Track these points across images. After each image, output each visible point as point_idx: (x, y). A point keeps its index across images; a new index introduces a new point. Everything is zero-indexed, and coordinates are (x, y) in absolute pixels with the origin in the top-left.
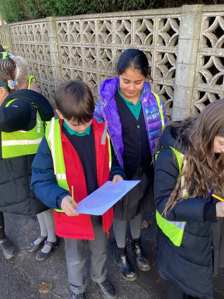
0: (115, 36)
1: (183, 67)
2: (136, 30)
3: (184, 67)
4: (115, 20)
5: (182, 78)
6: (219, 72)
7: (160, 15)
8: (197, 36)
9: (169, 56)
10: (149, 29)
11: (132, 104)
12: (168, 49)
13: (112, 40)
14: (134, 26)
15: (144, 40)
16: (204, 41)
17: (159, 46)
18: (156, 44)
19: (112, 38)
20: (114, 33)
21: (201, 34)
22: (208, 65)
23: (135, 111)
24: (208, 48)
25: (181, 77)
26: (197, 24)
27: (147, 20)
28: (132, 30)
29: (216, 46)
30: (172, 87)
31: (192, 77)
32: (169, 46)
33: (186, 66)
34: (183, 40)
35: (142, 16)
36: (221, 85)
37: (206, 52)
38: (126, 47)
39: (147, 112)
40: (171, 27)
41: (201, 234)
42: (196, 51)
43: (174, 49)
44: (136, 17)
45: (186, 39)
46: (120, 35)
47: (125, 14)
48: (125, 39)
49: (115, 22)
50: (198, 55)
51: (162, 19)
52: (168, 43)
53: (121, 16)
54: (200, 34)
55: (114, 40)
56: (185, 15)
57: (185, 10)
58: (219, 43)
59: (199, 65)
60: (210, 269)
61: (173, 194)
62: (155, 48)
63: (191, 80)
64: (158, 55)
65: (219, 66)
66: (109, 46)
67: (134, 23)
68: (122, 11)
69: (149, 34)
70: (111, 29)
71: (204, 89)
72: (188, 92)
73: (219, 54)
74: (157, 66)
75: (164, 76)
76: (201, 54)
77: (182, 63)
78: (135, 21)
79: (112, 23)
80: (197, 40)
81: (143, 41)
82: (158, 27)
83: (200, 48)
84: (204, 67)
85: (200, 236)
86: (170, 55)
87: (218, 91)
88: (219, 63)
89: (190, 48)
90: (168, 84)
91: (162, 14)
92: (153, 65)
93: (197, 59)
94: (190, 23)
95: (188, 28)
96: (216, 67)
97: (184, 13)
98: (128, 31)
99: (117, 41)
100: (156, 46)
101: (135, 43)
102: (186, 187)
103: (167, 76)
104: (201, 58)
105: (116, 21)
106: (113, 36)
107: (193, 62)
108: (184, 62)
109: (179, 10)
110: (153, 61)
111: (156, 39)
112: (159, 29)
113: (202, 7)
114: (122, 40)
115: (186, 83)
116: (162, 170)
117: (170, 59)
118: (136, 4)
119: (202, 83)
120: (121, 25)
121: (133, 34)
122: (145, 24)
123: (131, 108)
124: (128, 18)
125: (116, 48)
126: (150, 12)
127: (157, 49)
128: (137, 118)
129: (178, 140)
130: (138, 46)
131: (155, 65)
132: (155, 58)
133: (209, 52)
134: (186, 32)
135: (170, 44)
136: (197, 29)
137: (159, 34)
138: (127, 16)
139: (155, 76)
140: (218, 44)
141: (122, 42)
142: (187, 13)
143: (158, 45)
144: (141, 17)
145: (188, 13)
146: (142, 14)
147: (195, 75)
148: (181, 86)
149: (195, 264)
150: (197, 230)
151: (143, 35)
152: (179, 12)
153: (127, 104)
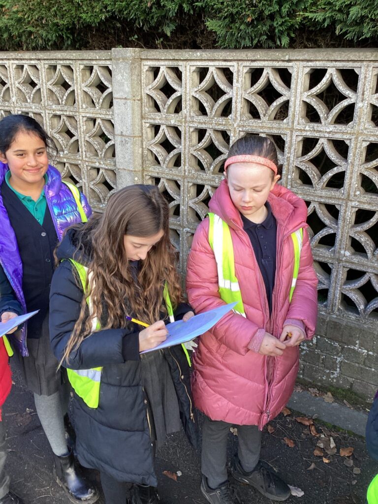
0: (15, 90)
1: (124, 142)
2: (48, 81)
3: (126, 141)
4: (13, 64)
5: (124, 158)
6: (175, 148)
7: (82, 60)
8: (138, 94)
9: (103, 124)
10: (67, 81)
11: (30, 200)
12: (99, 113)
13: (11, 96)
14: (44, 75)
15: (63, 97)
16: (149, 102)
17: (87, 108)
18: (80, 105)
19: (11, 93)
20: (13, 86)
21: (143, 92)
22: (159, 138)
23: (37, 210)
24: (156, 112)
25: (122, 156)
26: (135, 77)
27: (63, 67)
28: (42, 82)
29: (165, 110)
30: (113, 171)
31: (140, 156)
32: (100, 109)
33: (127, 139)
34: (119, 100)
35: (55, 61)
36: (179, 168)
37: (154, 119)
38: (35, 108)
39: (56, 211)
40: (100, 79)
41: (126, 383)
42: (139, 117)
43: (108, 113)
44: (46, 62)
45: (123, 99)
46: (23, 88)
47: (27, 55)
48: (32, 95)
49: (12, 67)
50: (144, 124)
51: (86, 66)
52: (98, 104)
53: (21, 59)
54: (141, 91)
55: (14, 96)
56: (117, 63)
57: (116, 55)
58: (170, 106)
59: (147, 138)
60: (145, 435)
61: (78, 327)
62: (81, 110)
63: (139, 161)
64: (86, 121)
65: (173, 139)
66: (7, 106)
67: (44, 70)
68: (23, 50)
69: (69, 89)
70: (7, 78)
71: (158, 174)
72: (136, 179)
73: (170, 122)
74: (87, 139)
75: (100, 156)
76: (146, 121)
77: (122, 135)
78: (45, 68)
79: (8, 69)
80: (139, 100)
81: (61, 99)
82: (81, 78)
83: (145, 113)
84: (154, 141)
85: (124, 387)
86: (105, 122)
87: (177, 176)
88: (174, 135)
89: (130, 112)
90: (107, 166)
91: (84, 59)
92: (81, 136)
93: (142, 129)
94: (125, 74)
95: (123, 83)
96: (170, 141)
97: (114, 59)
98: (36, 82)
99: (19, 97)
100: (82, 108)
101: (49, 102)
102: (96, 315)
103: (104, 155)
104: (148, 127)
105: (14, 66)
106: (12, 90)
107: (137, 133)
108: (124, 133)
109: (108, 55)
110: (80, 130)
111: (79, 96)
112: (83, 81)
113: (139, 52)
114: (27, 97)
115: (131, 166)
116: (59, 294)
117: (105, 128)
118: (43, 41)
119: (154, 165)
120: (24, 73)
121: (45, 88)
122: (61, 73)
123: (30, 207)
124: (33, 62)
125: (19, 109)
126: (66, 54)
127: (83, 112)
128: (41, 221)
129: (79, 247)
130: (54, 107)
131: (84, 138)
132: (82, 127)
133: (158, 119)
134: (122, 88)
135: (102, 105)
136: (136, 84)
137: (84, 90)
138: (31, 59)
139: (86, 154)
140: (169, 108)
141: (29, 101)
142: (119, 59)
143: (84, 106)
144: (53, 62)
145: (121, 60)
146: (55, 58)
147: (143, 153)
148: (125, 169)
149: (123, 432)
150: (118, 378)
151: (59, 90)
152: (108, 58)
153: (21, 200)
